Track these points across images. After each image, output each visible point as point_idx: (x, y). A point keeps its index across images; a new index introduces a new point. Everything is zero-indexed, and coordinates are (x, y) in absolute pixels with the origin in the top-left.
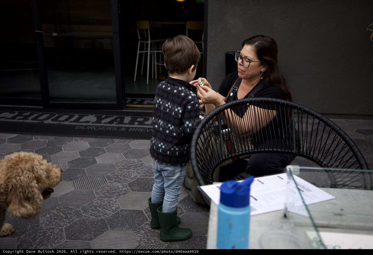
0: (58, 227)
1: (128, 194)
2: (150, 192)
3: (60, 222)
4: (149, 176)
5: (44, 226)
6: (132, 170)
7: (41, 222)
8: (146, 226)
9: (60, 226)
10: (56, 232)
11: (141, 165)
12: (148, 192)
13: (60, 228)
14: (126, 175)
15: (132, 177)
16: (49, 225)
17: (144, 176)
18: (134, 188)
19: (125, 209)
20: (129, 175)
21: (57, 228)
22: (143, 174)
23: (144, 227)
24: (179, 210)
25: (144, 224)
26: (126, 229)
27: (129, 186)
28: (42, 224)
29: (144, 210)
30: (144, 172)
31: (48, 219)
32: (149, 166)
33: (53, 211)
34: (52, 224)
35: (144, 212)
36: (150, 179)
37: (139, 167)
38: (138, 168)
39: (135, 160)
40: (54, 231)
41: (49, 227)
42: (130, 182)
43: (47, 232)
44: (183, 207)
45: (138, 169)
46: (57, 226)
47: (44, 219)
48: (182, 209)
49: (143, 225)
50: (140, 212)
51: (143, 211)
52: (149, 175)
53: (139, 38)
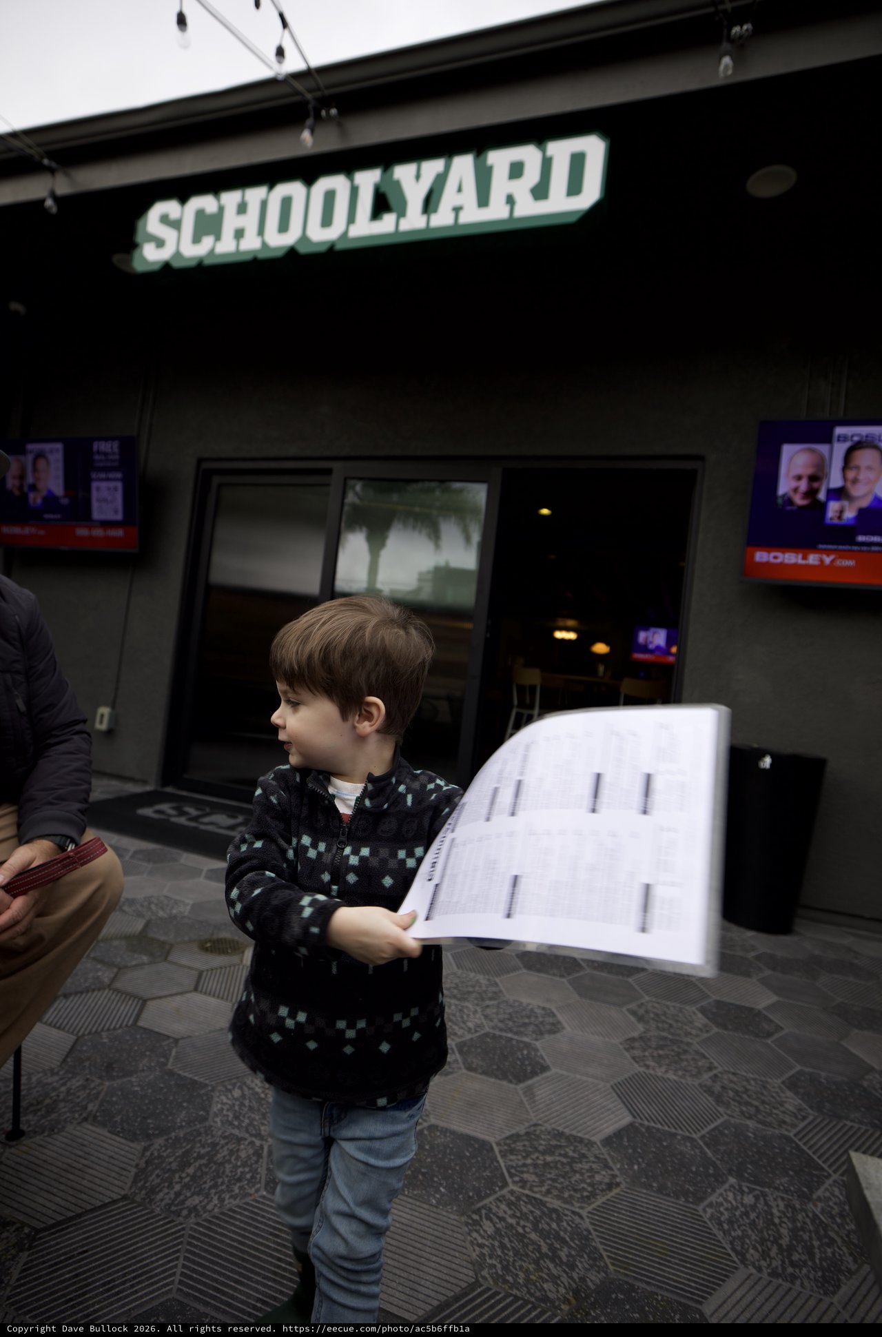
0: (254, 1139)
1: (455, 1075)
2: (516, 1084)
3: (263, 1124)
4: (516, 1033)
5: (219, 1124)
6: (470, 1006)
7: (215, 1108)
8: (498, 1207)
9: (258, 1135)
10: (243, 1155)
11: (496, 995)
12: (510, 1082)
13: (258, 1143)
14: (454, 1015)
15: (470, 1025)
16: (231, 1124)
17: (501, 1030)
18: (472, 1062)
19: (441, 1124)
20: (462, 1017)
21: (250, 1139)
22: (500, 1025)
23: (495, 1209)
24: (604, 1173)
25: (495, 1196)
26: (439, 1201)
27: (461, 1052)
28: (216, 1115)
29: (498, 1144)
30: (501, 1017)
31: (234, 1105)
32: (517, 1004)
33: (252, 1082)
34: (240, 1124)
35: (496, 1149)
36: (518, 1042)
37: (491, 999)
38: (488, 1003)
39: (481, 978)
40: (238, 1150)
41: (230, 1130)
42: (463, 1039)
43: (222, 1147)
44: (615, 1163)
45: (488, 1006)
46: (252, 1135)
47: (225, 1100)
48: (612, 1169)
49: (491, 1199)
50: (484, 1146)
51: (492, 1148)
52: (515, 1029)
53: (516, 702)
